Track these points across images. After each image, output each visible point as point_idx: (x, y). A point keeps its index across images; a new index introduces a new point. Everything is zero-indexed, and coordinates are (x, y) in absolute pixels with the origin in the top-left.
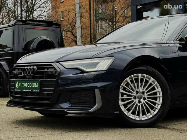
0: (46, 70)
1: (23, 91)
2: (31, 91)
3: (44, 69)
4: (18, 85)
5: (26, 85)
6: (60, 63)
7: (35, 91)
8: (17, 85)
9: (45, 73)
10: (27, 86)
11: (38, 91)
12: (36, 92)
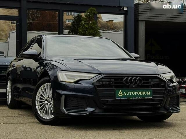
0: (150, 80)
1: (131, 98)
2: (142, 98)
3: (148, 80)
4: (122, 94)
5: (135, 93)
6: (160, 75)
7: (147, 98)
8: (119, 94)
9: (150, 83)
10: (137, 94)
11: (151, 98)
12: (149, 99)
